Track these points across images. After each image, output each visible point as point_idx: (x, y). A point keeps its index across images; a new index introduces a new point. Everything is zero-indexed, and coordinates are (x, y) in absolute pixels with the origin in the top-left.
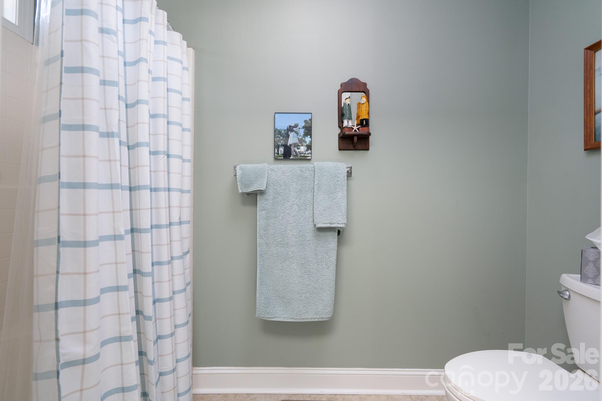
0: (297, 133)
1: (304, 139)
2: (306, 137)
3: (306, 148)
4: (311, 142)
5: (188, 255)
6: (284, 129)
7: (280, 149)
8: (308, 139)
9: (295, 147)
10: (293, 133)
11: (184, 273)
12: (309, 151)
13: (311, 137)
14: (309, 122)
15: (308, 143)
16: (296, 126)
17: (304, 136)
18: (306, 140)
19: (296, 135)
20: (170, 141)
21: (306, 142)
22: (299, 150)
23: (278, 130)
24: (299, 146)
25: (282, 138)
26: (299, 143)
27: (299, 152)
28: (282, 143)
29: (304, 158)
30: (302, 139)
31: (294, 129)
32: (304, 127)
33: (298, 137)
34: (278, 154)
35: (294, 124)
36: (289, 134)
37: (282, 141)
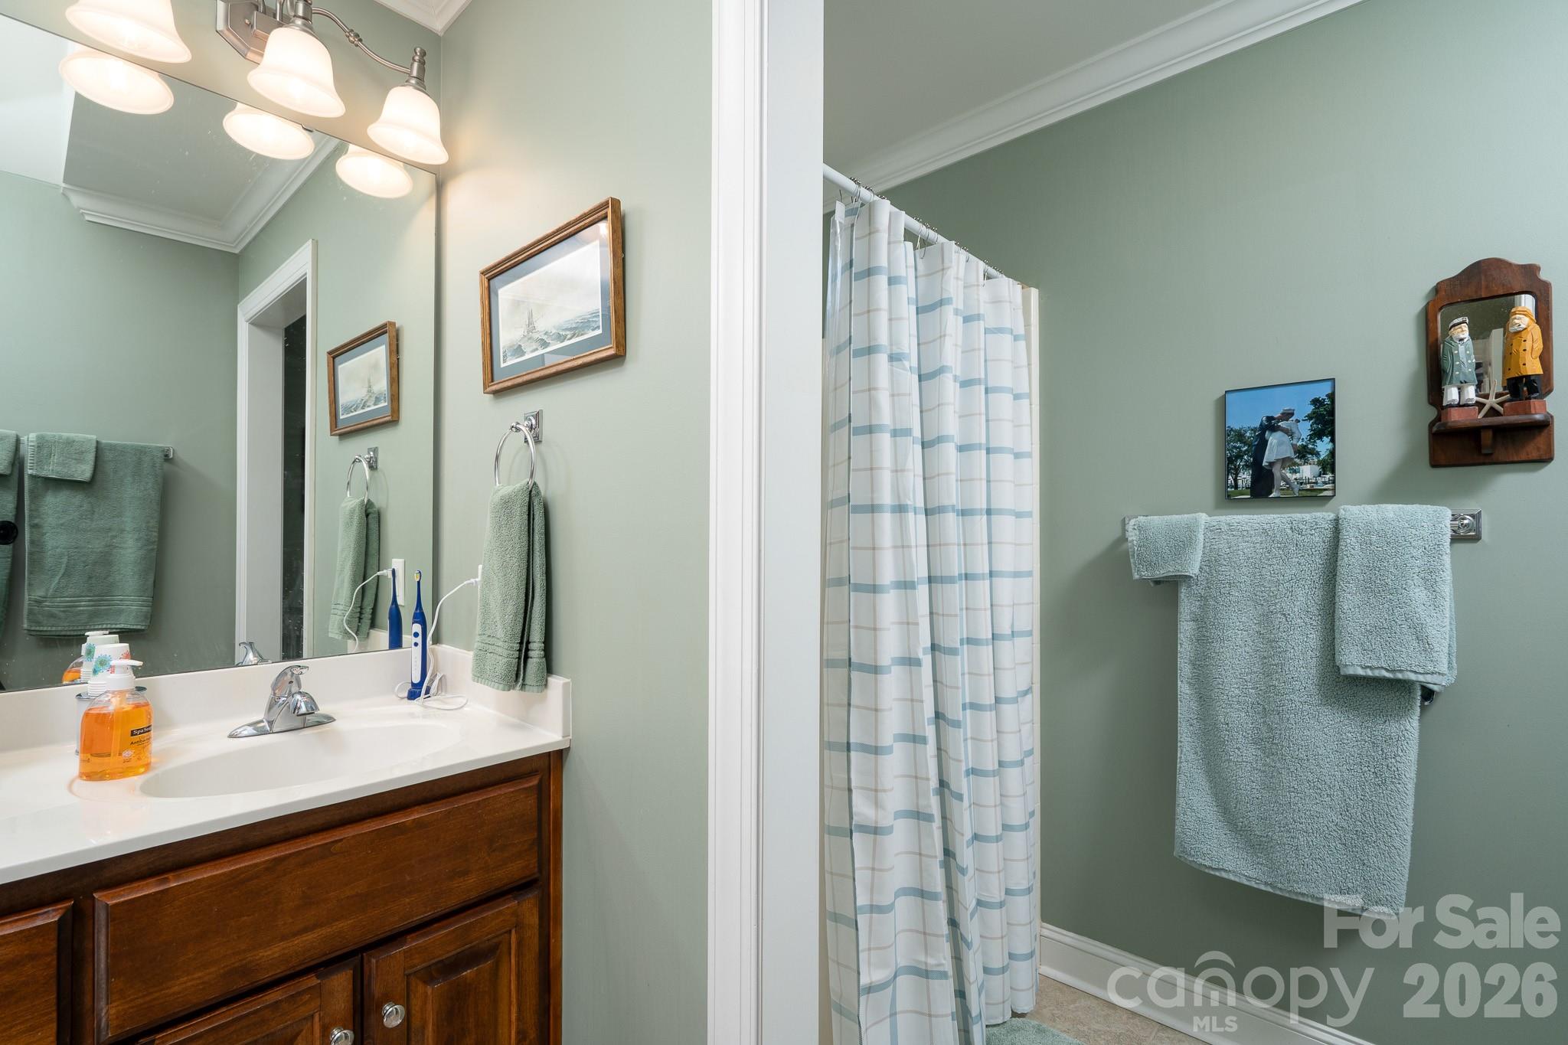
0: (1289, 433)
1: (1310, 446)
2: (1318, 441)
3: (1317, 469)
4: (1332, 453)
5: (1029, 696)
6: (1252, 426)
7: (1241, 474)
8: (1323, 446)
9: (1284, 469)
10: (1279, 434)
11: (1020, 731)
12: (1329, 476)
13: (1333, 441)
14: (1327, 402)
15: (1323, 455)
16: (1287, 415)
17: (1311, 438)
18: (1318, 449)
19: (1286, 438)
20: (992, 484)
21: (1318, 454)
22: (1298, 476)
23: (1235, 431)
24: (1295, 464)
25: (1246, 448)
26: (1298, 457)
27: (1296, 479)
28: (1246, 461)
29: (1314, 494)
30: (1304, 447)
31: (1280, 424)
32: (1310, 417)
33: (1294, 442)
34: (1236, 486)
35: (1282, 411)
36: (1267, 438)
37: (1245, 457)
